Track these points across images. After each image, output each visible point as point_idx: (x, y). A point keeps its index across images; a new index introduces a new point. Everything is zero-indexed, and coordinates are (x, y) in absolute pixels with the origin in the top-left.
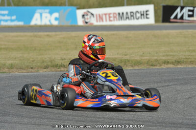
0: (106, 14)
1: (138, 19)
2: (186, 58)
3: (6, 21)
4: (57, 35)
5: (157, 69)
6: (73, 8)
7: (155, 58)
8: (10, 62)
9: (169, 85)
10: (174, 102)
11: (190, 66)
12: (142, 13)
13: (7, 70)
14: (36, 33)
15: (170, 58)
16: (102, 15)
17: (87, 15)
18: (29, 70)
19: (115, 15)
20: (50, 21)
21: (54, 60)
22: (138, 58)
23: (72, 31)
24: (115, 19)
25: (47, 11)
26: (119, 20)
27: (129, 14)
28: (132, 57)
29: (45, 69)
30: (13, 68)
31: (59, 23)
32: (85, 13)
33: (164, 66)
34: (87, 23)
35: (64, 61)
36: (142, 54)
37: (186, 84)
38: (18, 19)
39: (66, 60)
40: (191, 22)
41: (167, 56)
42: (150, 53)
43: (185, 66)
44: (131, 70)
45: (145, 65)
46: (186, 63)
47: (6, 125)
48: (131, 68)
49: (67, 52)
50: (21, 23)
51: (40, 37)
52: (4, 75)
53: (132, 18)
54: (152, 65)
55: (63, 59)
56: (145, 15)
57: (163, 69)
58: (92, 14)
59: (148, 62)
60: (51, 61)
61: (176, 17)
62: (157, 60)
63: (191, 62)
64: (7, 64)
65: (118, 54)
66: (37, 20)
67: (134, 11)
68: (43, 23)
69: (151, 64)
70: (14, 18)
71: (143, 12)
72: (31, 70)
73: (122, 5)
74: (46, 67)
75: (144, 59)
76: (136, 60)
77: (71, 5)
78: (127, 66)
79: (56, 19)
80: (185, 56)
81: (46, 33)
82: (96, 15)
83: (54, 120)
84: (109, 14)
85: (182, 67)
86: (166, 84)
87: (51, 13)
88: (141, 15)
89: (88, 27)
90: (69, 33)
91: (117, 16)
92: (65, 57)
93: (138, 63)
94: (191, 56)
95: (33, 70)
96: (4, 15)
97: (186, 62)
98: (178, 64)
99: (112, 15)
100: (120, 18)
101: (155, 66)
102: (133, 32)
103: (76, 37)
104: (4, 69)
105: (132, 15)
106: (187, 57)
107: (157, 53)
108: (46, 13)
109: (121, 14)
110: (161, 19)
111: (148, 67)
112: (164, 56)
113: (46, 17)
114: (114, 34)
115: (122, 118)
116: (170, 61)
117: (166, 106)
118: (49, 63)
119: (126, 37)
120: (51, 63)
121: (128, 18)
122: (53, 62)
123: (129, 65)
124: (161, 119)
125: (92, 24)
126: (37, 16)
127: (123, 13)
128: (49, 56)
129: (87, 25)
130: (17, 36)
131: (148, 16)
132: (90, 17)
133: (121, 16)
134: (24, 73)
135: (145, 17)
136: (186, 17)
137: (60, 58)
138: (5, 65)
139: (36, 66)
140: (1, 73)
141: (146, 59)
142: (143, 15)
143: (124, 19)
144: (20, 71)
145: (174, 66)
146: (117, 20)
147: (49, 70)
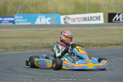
0: (76, 18)
1: (94, 20)
3: (22, 22)
4: (50, 30)
6: (59, 15)
7: (105, 42)
8: (25, 45)
9: (113, 57)
10: (116, 67)
12: (97, 17)
13: (23, 49)
14: (38, 29)
15: (113, 42)
16: (75, 18)
17: (66, 18)
20: (46, 22)
22: (95, 42)
25: (44, 16)
28: (92, 42)
29: (44, 48)
30: (26, 48)
31: (51, 23)
32: (65, 17)
33: (110, 47)
34: (66, 23)
38: (28, 21)
41: (112, 41)
42: (102, 39)
43: (122, 47)
45: (100, 46)
47: (24, 79)
48: (92, 48)
50: (30, 23)
51: (40, 31)
52: (22, 52)
53: (91, 20)
54: (103, 46)
56: (98, 18)
58: (69, 18)
60: (47, 44)
61: (116, 20)
62: (106, 44)
64: (23, 46)
65: (84, 40)
66: (38, 21)
67: (93, 16)
68: (42, 23)
69: (103, 45)
70: (26, 20)
72: (36, 49)
73: (86, 13)
74: (45, 48)
76: (94, 43)
77: (57, 13)
78: (89, 47)
79: (49, 21)
80: (121, 41)
81: (44, 29)
82: (71, 19)
84: (79, 18)
85: (120, 47)
86: (112, 57)
87: (46, 18)
88: (96, 18)
89: (67, 25)
90: (56, 28)
91: (83, 19)
93: (96, 45)
95: (37, 49)
96: (20, 19)
97: (122, 44)
98: (118, 46)
99: (80, 19)
101: (105, 46)
102: (92, 28)
104: (21, 48)
105: (91, 19)
107: (106, 39)
108: (43, 17)
109: (85, 18)
110: (107, 21)
112: (110, 41)
113: (44, 20)
114: (81, 29)
116: (113, 44)
117: (112, 69)
118: (46, 45)
119: (89, 31)
121: (89, 20)
122: (48, 45)
126: (38, 19)
127: (86, 18)
128: (46, 42)
130: (28, 31)
131: (100, 19)
132: (68, 20)
133: (85, 19)
134: (32, 51)
136: (121, 20)
137: (52, 43)
138: (22, 46)
139: (39, 47)
140: (20, 51)
141: (100, 43)
142: (97, 18)
143: (87, 21)
144: (30, 50)
145: (116, 47)
146: (83, 21)
147: (46, 49)
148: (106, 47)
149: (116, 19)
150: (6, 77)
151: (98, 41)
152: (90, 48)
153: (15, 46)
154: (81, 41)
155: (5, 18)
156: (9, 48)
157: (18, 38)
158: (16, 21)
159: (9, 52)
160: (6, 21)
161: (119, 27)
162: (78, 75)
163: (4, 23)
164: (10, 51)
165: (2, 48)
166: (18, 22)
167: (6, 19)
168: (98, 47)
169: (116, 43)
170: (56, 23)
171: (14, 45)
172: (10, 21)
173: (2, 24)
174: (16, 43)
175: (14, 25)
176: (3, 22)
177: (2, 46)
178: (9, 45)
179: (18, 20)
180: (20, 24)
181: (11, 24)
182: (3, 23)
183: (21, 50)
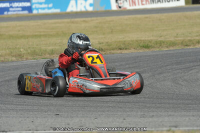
1: (169, 2)
3: (44, 9)
4: (92, 20)
5: (192, 49)
7: (189, 38)
8: (51, 48)
13: (48, 55)
14: (73, 20)
17: (120, 0)
20: (85, 7)
22: (172, 39)
23: (107, 16)
24: (147, 3)
28: (167, 38)
30: (54, 54)
31: (94, 8)
33: (198, 46)
34: (120, 7)
35: (102, 45)
36: (176, 35)
38: (55, 7)
39: (104, 44)
42: (183, 34)
44: (166, 51)
45: (180, 46)
48: (167, 49)
49: (103, 36)
50: (58, 11)
51: (77, 23)
53: (164, 1)
54: (186, 46)
55: (100, 43)
57: (196, 48)
59: (182, 42)
62: (191, 41)
64: (48, 51)
65: (153, 36)
66: (72, 6)
68: (79, 10)
69: (185, 44)
70: (51, 5)
75: (178, 40)
76: (171, 41)
78: (162, 47)
79: (91, 5)
81: (82, 19)
89: (122, 12)
90: (103, 18)
92: (102, 41)
93: (173, 44)
96: (41, 3)
100: (152, 2)
101: (189, 46)
102: (166, 14)
104: (45, 55)
107: (190, 34)
110: (191, 0)
111: (182, 47)
112: (197, 36)
113: (81, 4)
114: (147, 18)
115: (162, 98)
119: (160, 20)
121: (160, 1)
123: (165, 46)
125: (125, 8)
126: (72, 3)
130: (55, 23)
132: (123, 2)
137: (98, 42)
138: (46, 51)
140: (43, 59)
141: (180, 40)
143: (156, 3)
146: (149, 3)
148: (191, 47)
150: (20, 105)
151: (176, 37)
152: (163, 49)
153: (35, 51)
154: (147, 39)
155: (14, 2)
156: (24, 54)
157: (40, 36)
158: (34, 6)
159: (25, 62)
160: (18, 7)
163: (14, 11)
164: (27, 59)
165: (13, 54)
166: (37, 9)
167: (16, 4)
168: (177, 48)
170: (102, 9)
171: (32, 50)
172: (24, 8)
173: (9, 13)
174: (35, 46)
175: (31, 14)
176: (11, 9)
177: (12, 52)
178: (24, 49)
179: (38, 6)
180: (41, 12)
181: (26, 12)
182: (11, 11)
183: (45, 57)
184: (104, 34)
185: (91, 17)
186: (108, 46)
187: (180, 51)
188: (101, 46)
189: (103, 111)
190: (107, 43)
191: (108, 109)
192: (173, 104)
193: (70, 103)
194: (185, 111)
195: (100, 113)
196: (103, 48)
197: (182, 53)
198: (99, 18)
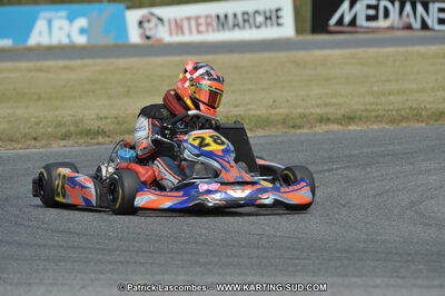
0: (189, 19)
1: (258, 27)
2: (367, 110)
4: (85, 66)
5: (306, 134)
6: (121, 6)
7: (299, 111)
9: (331, 170)
10: (344, 206)
11: (375, 127)
12: (268, 14)
15: (332, 110)
16: (182, 19)
17: (149, 21)
18: (29, 143)
19: (209, 20)
20: (69, 36)
21: (82, 121)
22: (263, 112)
23: (118, 57)
24: (210, 28)
25: (63, 14)
26: (218, 30)
27: (240, 17)
28: (250, 110)
29: (63, 139)
31: (89, 39)
32: (144, 16)
33: (321, 129)
34: (148, 38)
35: (103, 122)
36: (271, 102)
37: (369, 165)
39: (109, 121)
40: (373, 32)
41: (326, 105)
42: (288, 101)
43: (365, 127)
45: (279, 126)
46: (367, 119)
49: (108, 102)
50: (7, 43)
51: (48, 70)
53: (247, 25)
54: (293, 127)
55: (101, 119)
56: (274, 18)
57: (315, 133)
58: (160, 20)
59: (285, 119)
60: (76, 123)
61: (340, 22)
62: (305, 116)
63: (376, 117)
66: (40, 34)
68: (54, 41)
69: (291, 124)
71: (271, 12)
72: (33, 142)
74: (66, 137)
75: (276, 114)
76: (260, 116)
79: (82, 31)
80: (364, 104)
81: (61, 63)
82: (169, 21)
83: (87, 251)
84: (197, 18)
85: (359, 128)
86: (326, 168)
87: (71, 19)
88: (266, 18)
89: (152, 48)
91: (215, 23)
92: (104, 112)
93: (265, 123)
94: (377, 104)
95: (38, 144)
97: (366, 117)
98: (349, 124)
99: (202, 21)
100: (221, 27)
101: (300, 127)
102: (248, 56)
103: (126, 69)
105: (247, 20)
106: (369, 107)
107: (303, 100)
108: (60, 18)
109: (222, 17)
110: (308, 25)
111: (284, 130)
112: (318, 106)
113: (61, 28)
115: (235, 243)
116: (331, 117)
118: (72, 128)
119: (236, 67)
120: (77, 127)
121: (238, 25)
122: (80, 124)
124: (319, 243)
125: (160, 40)
126: (41, 25)
127: (226, 16)
128: (70, 113)
129: (149, 42)
131: (281, 21)
132: (156, 25)
133: (222, 22)
134: (18, 150)
135: (275, 22)
136: (361, 21)
137: (95, 116)
139: (43, 134)
141: (281, 114)
142: (270, 18)
143: (229, 29)
144: (9, 147)
145: (341, 128)
146: (213, 30)
147: (71, 142)
148: (306, 131)
149: (342, 18)
151: (271, 107)
161: (353, 51)
162: (197, 243)
168: (273, 131)
169: (341, 112)
170: (110, 40)
184: (110, 98)
185: (82, 58)
186: (118, 123)
187: (279, 139)
188: (102, 125)
189: (101, 272)
190: (116, 118)
191: (111, 267)
192: (258, 257)
193: (27, 253)
194: (284, 275)
195: (93, 276)
196: (107, 129)
197: (282, 142)
198: (98, 61)
